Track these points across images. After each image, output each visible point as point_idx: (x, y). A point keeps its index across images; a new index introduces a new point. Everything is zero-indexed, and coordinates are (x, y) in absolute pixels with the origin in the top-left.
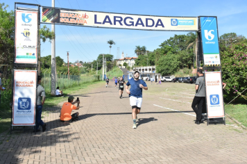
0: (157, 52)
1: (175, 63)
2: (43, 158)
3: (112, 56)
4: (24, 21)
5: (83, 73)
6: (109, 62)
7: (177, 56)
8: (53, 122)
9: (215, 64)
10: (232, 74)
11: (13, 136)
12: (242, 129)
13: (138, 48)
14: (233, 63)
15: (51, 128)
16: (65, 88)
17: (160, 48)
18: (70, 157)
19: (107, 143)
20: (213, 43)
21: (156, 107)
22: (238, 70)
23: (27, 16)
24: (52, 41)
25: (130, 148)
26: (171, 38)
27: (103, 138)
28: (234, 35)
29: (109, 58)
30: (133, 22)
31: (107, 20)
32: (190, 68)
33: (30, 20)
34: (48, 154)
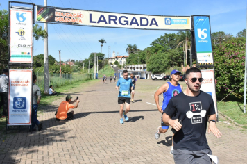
0: (148, 51)
1: (165, 61)
2: (40, 158)
3: (103, 55)
4: (19, 20)
5: (75, 71)
6: (101, 60)
7: (167, 55)
8: (49, 120)
9: (208, 62)
10: (222, 72)
11: (8, 136)
12: (234, 126)
13: (130, 46)
14: (224, 61)
15: (47, 127)
16: (57, 87)
17: (151, 46)
18: (68, 156)
19: (104, 141)
20: (206, 42)
21: (149, 105)
22: (229, 68)
23: (22, 15)
24: (45, 39)
25: (128, 146)
26: (162, 37)
27: (100, 137)
28: (222, 34)
29: (101, 56)
30: (128, 22)
31: (102, 19)
32: (180, 66)
33: (24, 19)
34: (45, 153)
